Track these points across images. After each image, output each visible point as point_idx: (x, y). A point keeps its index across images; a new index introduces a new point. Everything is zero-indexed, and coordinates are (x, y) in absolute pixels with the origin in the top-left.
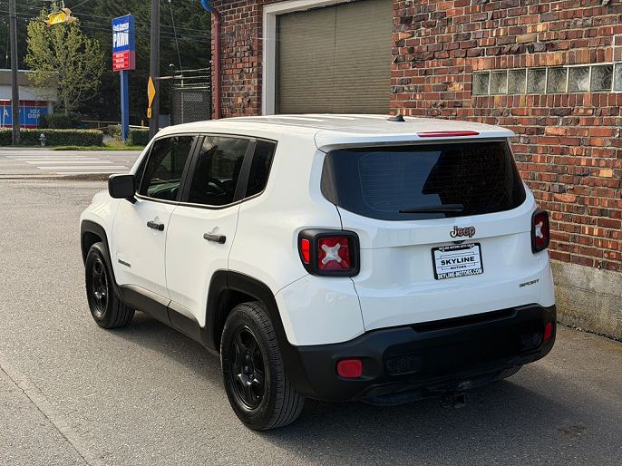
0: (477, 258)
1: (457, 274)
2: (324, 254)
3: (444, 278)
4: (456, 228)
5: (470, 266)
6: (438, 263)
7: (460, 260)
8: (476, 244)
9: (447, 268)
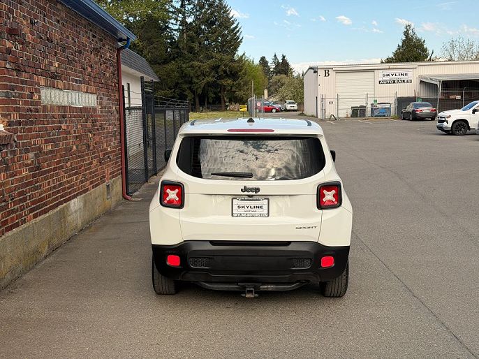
0: (265, 207)
1: (248, 215)
2: (168, 195)
3: (238, 216)
4: (245, 187)
5: (259, 211)
6: (235, 207)
7: (252, 207)
8: (265, 199)
9: (242, 211)
